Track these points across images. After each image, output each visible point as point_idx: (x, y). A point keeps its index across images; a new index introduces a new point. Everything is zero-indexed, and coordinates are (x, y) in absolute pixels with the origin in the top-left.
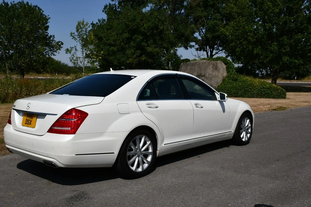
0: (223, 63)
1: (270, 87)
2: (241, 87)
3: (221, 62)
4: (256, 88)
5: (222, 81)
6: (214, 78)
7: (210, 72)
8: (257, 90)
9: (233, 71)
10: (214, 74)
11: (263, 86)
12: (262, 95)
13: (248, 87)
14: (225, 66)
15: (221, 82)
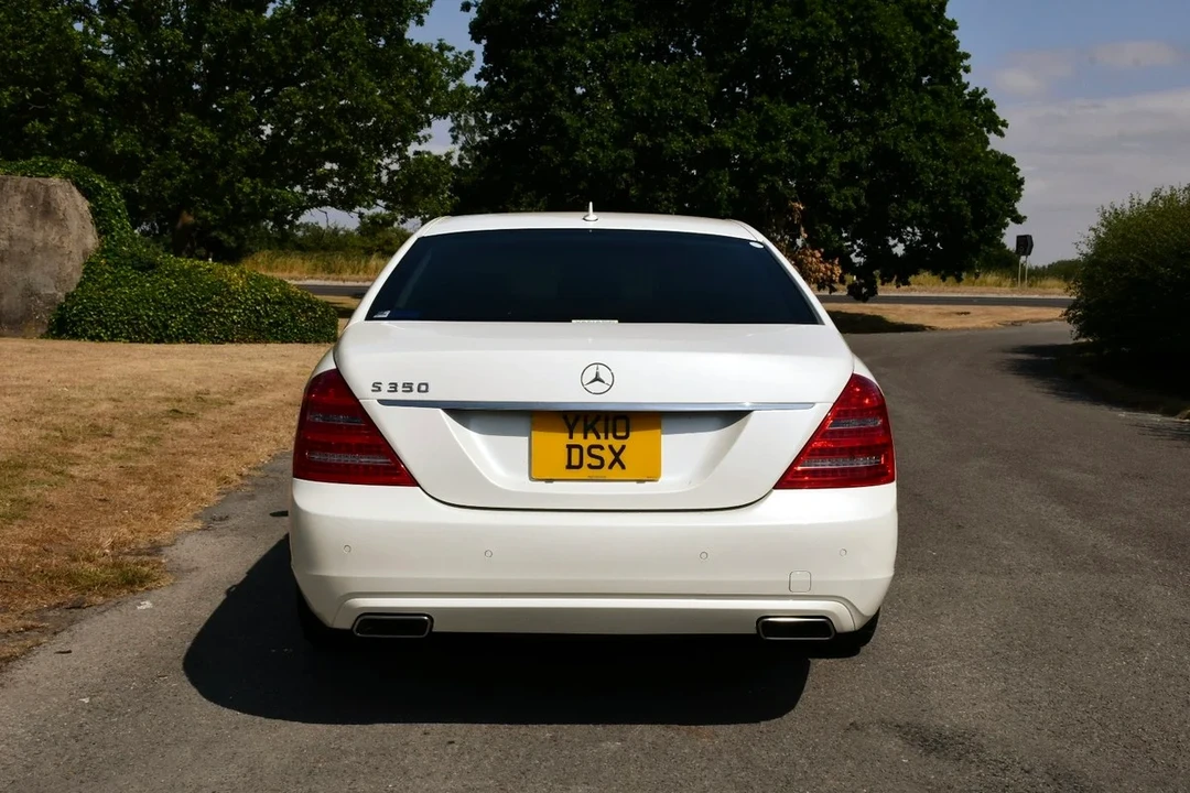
0: (74, 189)
1: (288, 298)
2: (180, 300)
3: (67, 184)
4: (240, 302)
5: (85, 272)
6: (39, 257)
7: (15, 227)
8: (244, 310)
9: (122, 228)
10: (38, 237)
11: (262, 292)
12: (260, 331)
13: (209, 299)
14: (84, 205)
15: (77, 277)
